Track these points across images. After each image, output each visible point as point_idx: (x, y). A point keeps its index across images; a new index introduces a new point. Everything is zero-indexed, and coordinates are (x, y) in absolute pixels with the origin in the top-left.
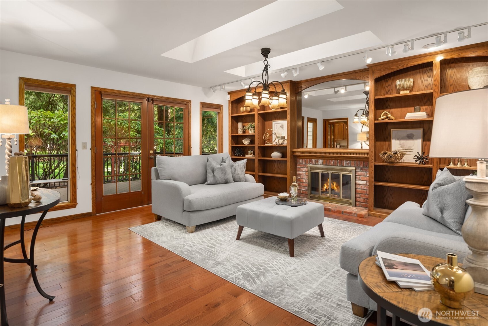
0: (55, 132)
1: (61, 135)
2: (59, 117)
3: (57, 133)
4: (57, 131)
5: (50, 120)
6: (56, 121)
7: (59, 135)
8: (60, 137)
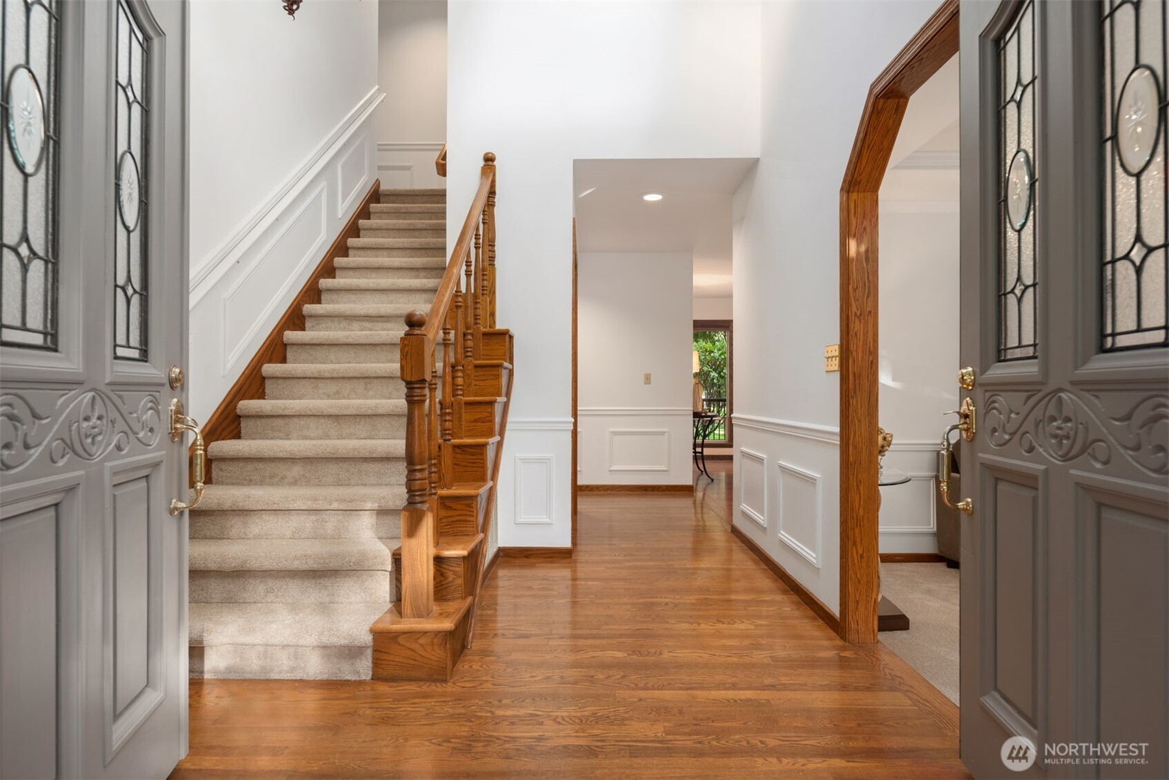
0: (715, 370)
1: (722, 374)
2: (719, 350)
3: (718, 371)
4: (717, 369)
5: (710, 354)
6: (717, 355)
7: (719, 374)
8: (721, 376)
